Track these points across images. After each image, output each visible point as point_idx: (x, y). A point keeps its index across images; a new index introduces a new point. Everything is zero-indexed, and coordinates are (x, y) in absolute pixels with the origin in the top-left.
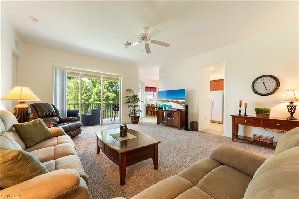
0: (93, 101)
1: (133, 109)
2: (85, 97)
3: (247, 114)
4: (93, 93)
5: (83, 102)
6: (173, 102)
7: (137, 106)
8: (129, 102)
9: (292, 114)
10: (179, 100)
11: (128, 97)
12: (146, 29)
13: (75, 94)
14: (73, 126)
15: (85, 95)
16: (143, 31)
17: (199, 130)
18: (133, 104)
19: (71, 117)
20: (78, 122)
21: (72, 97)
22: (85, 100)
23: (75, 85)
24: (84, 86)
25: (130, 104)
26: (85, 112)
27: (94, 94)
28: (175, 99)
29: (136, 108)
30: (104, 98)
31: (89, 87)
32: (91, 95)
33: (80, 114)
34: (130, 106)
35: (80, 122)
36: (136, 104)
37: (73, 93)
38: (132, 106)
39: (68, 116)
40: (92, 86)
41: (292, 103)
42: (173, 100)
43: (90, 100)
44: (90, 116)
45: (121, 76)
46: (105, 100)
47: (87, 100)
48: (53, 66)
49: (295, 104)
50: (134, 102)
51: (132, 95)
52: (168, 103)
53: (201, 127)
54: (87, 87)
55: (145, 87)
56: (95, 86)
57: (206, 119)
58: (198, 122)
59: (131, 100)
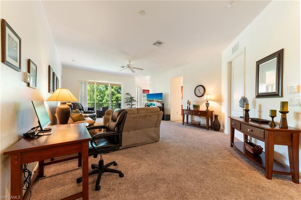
0: (105, 102)
1: (130, 106)
2: (99, 98)
3: (190, 109)
4: (105, 95)
5: (97, 102)
6: (156, 101)
7: (133, 105)
8: (128, 102)
9: (207, 108)
10: (159, 100)
11: (126, 98)
12: (130, 61)
13: (91, 96)
14: (91, 115)
15: (99, 96)
16: (128, 63)
17: (171, 120)
18: (130, 104)
19: (90, 111)
20: (94, 114)
21: (89, 98)
22: (99, 100)
23: (91, 88)
24: (98, 89)
25: (128, 103)
26: (98, 109)
27: (107, 95)
28: (157, 99)
29: (132, 106)
30: (115, 99)
31: (102, 90)
32: (104, 96)
33: (95, 110)
34: (128, 104)
35: (95, 114)
36: (133, 103)
37: (90, 95)
38: (130, 105)
39: (88, 110)
40: (105, 89)
41: (207, 101)
42: (156, 100)
43: (103, 100)
44: (102, 111)
45: (122, 84)
46: (115, 100)
47: (101, 101)
48: (79, 80)
49: (209, 102)
50: (131, 102)
51: (129, 97)
52: (153, 102)
53: (172, 118)
54: (100, 90)
55: (143, 90)
56: (107, 89)
57: (177, 113)
58: (170, 115)
59: (128, 101)
